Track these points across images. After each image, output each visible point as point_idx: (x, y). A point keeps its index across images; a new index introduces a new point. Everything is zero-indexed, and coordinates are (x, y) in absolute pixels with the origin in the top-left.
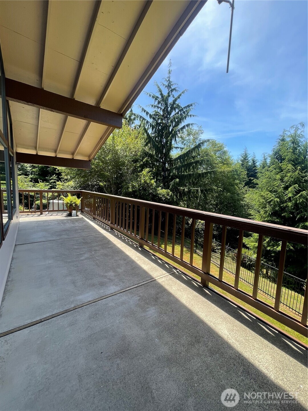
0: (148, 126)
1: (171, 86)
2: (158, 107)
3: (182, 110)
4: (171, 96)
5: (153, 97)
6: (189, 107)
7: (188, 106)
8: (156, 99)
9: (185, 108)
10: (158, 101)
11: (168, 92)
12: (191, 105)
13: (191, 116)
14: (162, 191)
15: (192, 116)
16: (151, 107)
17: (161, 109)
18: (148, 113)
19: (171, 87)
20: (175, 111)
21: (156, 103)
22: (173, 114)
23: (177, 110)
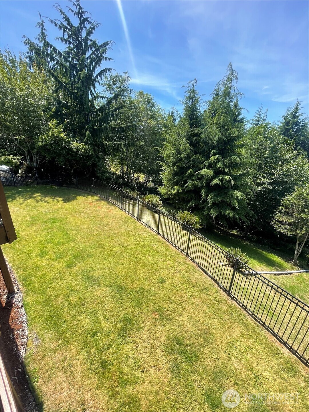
2: (70, 43)
3: (98, 48)
4: (84, 29)
5: (60, 27)
7: (104, 45)
9: (101, 46)
10: (68, 34)
11: (80, 22)
12: (107, 43)
14: (76, 145)
16: (60, 40)
18: (57, 50)
19: (82, 16)
20: (92, 51)
21: (66, 37)
22: (89, 53)
23: (94, 49)
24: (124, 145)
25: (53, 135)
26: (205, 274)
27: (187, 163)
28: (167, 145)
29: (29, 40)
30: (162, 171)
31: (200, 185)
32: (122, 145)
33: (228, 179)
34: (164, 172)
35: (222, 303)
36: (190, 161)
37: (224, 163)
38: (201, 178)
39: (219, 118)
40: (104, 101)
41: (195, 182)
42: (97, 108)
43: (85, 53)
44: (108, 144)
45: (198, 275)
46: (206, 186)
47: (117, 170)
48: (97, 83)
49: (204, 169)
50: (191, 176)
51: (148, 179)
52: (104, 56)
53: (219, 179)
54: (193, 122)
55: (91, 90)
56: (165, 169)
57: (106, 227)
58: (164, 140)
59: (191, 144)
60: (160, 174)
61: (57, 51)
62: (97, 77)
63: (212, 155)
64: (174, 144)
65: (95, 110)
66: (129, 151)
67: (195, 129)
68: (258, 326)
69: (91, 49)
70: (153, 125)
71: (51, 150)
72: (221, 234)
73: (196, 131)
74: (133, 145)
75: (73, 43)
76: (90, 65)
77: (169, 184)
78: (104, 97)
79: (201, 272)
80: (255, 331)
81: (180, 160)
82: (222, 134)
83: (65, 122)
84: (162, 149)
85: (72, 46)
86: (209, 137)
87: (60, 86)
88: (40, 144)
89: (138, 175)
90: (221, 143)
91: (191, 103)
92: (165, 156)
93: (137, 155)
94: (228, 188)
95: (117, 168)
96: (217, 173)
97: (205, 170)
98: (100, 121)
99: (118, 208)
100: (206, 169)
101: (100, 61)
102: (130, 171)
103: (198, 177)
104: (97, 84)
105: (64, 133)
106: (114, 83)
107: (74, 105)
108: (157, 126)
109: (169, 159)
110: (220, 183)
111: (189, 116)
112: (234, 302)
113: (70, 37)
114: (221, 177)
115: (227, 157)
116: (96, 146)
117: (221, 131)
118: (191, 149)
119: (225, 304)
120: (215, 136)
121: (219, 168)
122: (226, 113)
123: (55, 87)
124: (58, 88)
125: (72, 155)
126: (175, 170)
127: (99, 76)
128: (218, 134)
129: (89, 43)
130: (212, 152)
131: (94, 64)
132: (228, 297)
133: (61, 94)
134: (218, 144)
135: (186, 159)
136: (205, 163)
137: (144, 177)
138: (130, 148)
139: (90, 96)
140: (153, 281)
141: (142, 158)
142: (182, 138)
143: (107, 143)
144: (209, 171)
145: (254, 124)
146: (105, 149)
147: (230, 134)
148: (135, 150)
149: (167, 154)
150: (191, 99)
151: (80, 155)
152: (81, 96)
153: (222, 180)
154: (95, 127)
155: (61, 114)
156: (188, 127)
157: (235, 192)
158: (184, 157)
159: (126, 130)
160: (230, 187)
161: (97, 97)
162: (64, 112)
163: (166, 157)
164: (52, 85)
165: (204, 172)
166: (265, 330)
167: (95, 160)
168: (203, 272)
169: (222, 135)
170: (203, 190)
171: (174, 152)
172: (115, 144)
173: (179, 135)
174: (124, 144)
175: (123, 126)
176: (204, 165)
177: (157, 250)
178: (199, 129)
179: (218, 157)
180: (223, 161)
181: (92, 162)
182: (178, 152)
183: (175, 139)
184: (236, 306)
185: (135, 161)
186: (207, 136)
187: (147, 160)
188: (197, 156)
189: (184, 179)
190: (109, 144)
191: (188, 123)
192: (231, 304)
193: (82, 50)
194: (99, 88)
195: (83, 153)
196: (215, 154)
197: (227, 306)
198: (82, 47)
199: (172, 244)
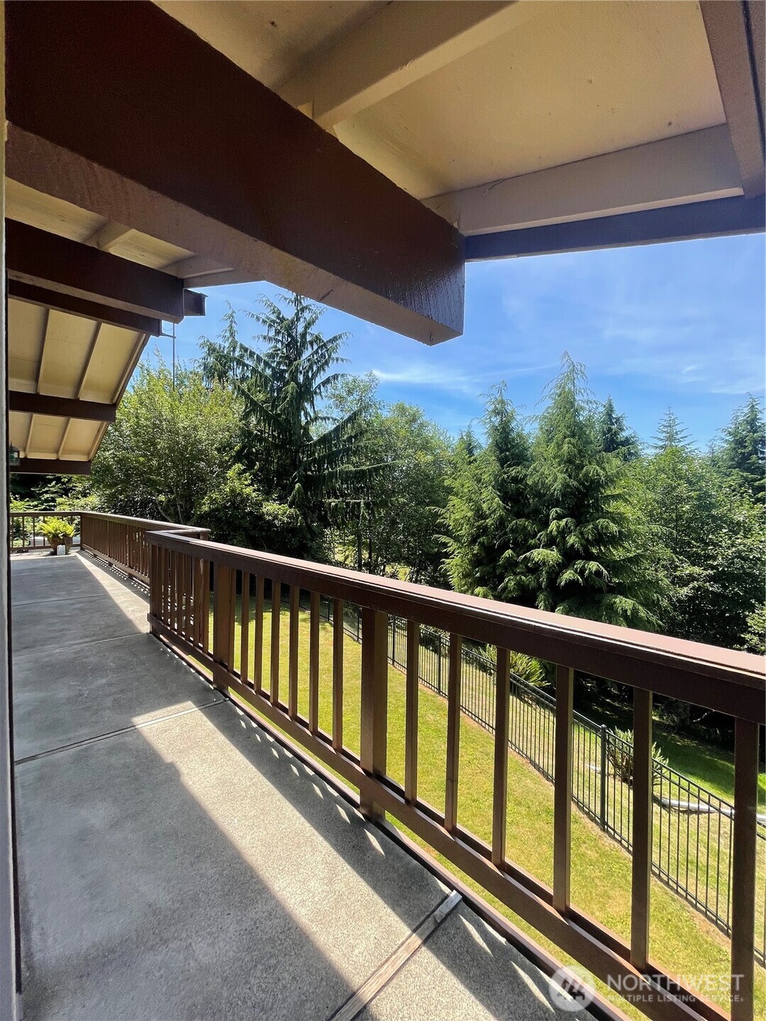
0: (256, 379)
1: (302, 301)
2: (278, 341)
3: (325, 345)
4: (302, 320)
5: (264, 322)
6: (337, 340)
7: (335, 339)
8: (270, 326)
9: (330, 341)
10: (276, 330)
11: (296, 311)
12: (340, 337)
13: (337, 360)
14: (271, 508)
15: (340, 361)
16: (261, 339)
17: (282, 343)
18: (254, 354)
19: (301, 303)
20: (313, 349)
21: (272, 334)
22: (307, 353)
23: (315, 347)
24: (367, 505)
25: (233, 491)
26: (547, 782)
27: (500, 537)
28: (454, 500)
29: (208, 341)
30: (447, 555)
31: (533, 584)
32: (362, 505)
33: (594, 569)
34: (453, 558)
35: (586, 845)
36: (505, 534)
37: (582, 533)
38: (535, 569)
39: (559, 446)
40: (331, 426)
41: (521, 578)
42: (315, 438)
43: (299, 354)
44: (333, 504)
45: (529, 781)
46: (548, 585)
47: (346, 558)
48: (319, 397)
49: (539, 548)
50: (511, 565)
51: (418, 575)
52: (334, 355)
53: (576, 569)
54: (506, 456)
55: (305, 409)
56: (453, 553)
57: (324, 676)
58: (449, 490)
59: (505, 498)
60: (443, 563)
61: (255, 356)
62: (319, 387)
63: (554, 519)
64: (470, 500)
65: (312, 442)
66: (374, 516)
67: (511, 469)
68: (674, 900)
69: (312, 346)
70: (427, 464)
71: (224, 518)
72: (612, 715)
73: (513, 472)
74: (384, 504)
75: (282, 342)
76: (308, 372)
77: (465, 584)
78: (329, 419)
79: (538, 777)
80: (664, 908)
81: (484, 530)
82: (570, 476)
83: (256, 467)
84: (444, 511)
85: (279, 345)
86: (543, 484)
87: (253, 407)
88: (205, 508)
89: (395, 567)
90: (571, 493)
91: (498, 420)
92: (452, 524)
93: (394, 523)
94: (600, 590)
95: (347, 553)
96: (570, 556)
97: (541, 550)
98: (319, 462)
99: (349, 637)
100: (542, 548)
101: (327, 363)
102: (377, 558)
103: (527, 567)
104: (317, 399)
105: (253, 486)
106: (350, 392)
107: (274, 436)
108: (434, 462)
109: (461, 530)
110: (578, 579)
111: (498, 445)
112: (616, 844)
113: (278, 333)
114: (579, 564)
115: (588, 522)
116: (309, 508)
117: (567, 470)
118: (505, 508)
119: (594, 846)
120: (555, 481)
121: (573, 545)
122: (573, 436)
123: (246, 409)
124: (250, 412)
125: (262, 529)
126: (475, 552)
127: (324, 386)
128: (560, 476)
129: (309, 338)
130: (553, 513)
131: (315, 368)
132: (601, 833)
133: (253, 420)
134: (564, 495)
135: (497, 529)
136: (541, 535)
137: (408, 573)
138: (378, 509)
139: (303, 418)
140: (424, 786)
141: (403, 531)
142: (486, 487)
143: (333, 502)
144: (549, 552)
145: (662, 447)
146: (326, 514)
147: (586, 475)
148: (388, 514)
149: (455, 520)
150: (498, 414)
151: (276, 527)
152: (287, 420)
153: (582, 572)
154: (309, 473)
155: (250, 453)
156: (495, 466)
157: (617, 600)
158: (492, 524)
159: (371, 475)
160: (605, 588)
161: (316, 419)
162: (254, 450)
163: (454, 525)
164: (239, 407)
165: (538, 554)
166: (691, 909)
167: (305, 538)
168: (541, 776)
169: (570, 478)
170: (541, 597)
171: (469, 514)
172: (347, 504)
173: (479, 481)
174: (365, 504)
175: (364, 468)
176: (539, 539)
177: (435, 726)
178: (519, 468)
179: (567, 522)
180: (580, 529)
181: (300, 541)
182: (480, 515)
183: (470, 489)
184: (620, 855)
185: (389, 537)
186: (538, 481)
187: (413, 535)
188: (521, 521)
189: (498, 572)
190: (336, 505)
191: (494, 458)
192: (608, 848)
193: (297, 348)
194: (322, 404)
195: (283, 523)
196: (559, 518)
197: (597, 852)
198: (297, 346)
199: (470, 714)
